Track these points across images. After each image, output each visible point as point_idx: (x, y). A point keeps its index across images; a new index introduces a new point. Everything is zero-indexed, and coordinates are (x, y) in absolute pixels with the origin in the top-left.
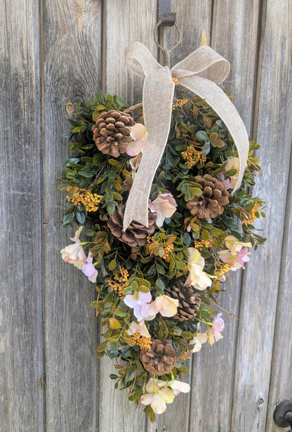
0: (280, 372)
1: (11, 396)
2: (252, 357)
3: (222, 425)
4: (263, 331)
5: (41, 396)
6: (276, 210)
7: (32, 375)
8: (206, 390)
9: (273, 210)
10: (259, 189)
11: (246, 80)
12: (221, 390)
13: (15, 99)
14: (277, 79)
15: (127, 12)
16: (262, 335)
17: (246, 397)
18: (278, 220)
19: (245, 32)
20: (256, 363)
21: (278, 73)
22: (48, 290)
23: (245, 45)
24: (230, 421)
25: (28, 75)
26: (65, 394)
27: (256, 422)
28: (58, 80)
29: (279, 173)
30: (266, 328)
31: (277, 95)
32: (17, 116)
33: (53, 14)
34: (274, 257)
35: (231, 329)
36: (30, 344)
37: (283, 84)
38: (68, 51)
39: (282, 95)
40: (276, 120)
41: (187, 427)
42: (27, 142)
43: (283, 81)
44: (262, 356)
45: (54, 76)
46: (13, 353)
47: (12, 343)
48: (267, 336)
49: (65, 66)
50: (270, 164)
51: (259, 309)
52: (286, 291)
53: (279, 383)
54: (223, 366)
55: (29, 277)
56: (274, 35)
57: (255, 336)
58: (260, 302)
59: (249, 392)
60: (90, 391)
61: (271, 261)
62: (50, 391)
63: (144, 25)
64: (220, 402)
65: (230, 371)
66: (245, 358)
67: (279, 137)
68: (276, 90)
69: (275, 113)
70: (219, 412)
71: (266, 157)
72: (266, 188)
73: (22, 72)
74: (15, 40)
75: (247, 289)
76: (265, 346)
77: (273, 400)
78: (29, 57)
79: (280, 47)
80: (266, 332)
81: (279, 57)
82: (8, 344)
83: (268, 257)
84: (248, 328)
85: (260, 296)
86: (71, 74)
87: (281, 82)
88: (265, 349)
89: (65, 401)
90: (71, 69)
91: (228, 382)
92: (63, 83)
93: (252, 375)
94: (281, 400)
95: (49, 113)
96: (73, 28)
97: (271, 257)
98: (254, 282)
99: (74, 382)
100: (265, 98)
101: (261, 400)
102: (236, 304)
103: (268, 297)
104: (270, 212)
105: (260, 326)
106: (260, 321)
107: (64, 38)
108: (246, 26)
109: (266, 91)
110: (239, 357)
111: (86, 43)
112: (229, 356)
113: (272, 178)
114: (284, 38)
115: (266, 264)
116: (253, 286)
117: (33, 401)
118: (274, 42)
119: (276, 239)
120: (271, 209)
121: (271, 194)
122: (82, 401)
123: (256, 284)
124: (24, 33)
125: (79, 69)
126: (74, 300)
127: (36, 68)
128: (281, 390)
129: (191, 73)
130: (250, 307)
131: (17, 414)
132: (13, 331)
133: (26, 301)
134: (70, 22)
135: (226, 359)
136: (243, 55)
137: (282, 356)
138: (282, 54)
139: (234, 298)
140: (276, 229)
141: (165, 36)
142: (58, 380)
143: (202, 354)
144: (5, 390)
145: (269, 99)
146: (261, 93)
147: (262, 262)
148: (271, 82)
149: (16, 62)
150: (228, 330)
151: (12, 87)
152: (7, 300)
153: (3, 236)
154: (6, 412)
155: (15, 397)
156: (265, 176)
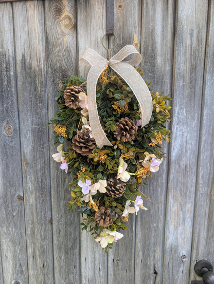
0: (198, 240)
1: (36, 226)
2: (176, 228)
3: (156, 266)
4: (184, 213)
5: (50, 228)
6: (190, 137)
7: (45, 217)
8: (145, 243)
10: (177, 124)
11: (165, 59)
12: (155, 244)
13: (35, 82)
14: (188, 56)
15: (89, 32)
16: (183, 215)
17: (173, 252)
18: (193, 144)
19: (163, 31)
20: (179, 231)
21: (188, 52)
22: (52, 175)
23: (164, 38)
24: (163, 265)
25: (40, 70)
26: (62, 230)
27: (181, 269)
28: (54, 71)
29: (192, 114)
30: (186, 211)
31: (188, 66)
32: (35, 90)
33: (51, 39)
34: (190, 167)
35: (160, 208)
36: (44, 201)
37: (192, 59)
38: (59, 56)
39: (192, 65)
40: (188, 81)
41: (133, 261)
42: (40, 102)
43: (192, 57)
44: (184, 229)
45: (52, 69)
46: (36, 205)
47: (36, 200)
48: (188, 216)
49: (58, 63)
50: (185, 109)
51: (180, 198)
52: (201, 189)
53: (198, 247)
54: (156, 230)
55: (43, 168)
56: (184, 29)
57: (178, 215)
58: (181, 194)
59: (175, 249)
60: (75, 231)
61: (188, 170)
62: (54, 226)
63: (99, 36)
64: (154, 251)
65: (161, 234)
66: (171, 228)
67: (191, 92)
68: (188, 63)
69: (187, 77)
70: (154, 258)
71: (181, 105)
72: (183, 124)
73: (37, 69)
74: (34, 54)
75: (171, 185)
76: (186, 222)
77: (194, 258)
78: (40, 61)
79: (189, 36)
80: (187, 213)
81: (188, 42)
82: (34, 200)
83: (186, 167)
84: (173, 209)
85: (181, 190)
86: (61, 67)
87: (191, 58)
88: (186, 224)
89: (62, 233)
90: (60, 64)
91: (160, 239)
92: (57, 72)
93: (177, 239)
94: (200, 259)
95: (50, 87)
96: (61, 44)
97: (188, 166)
98: (175, 181)
99: (66, 224)
100: (179, 69)
101: (184, 256)
102: (164, 194)
103: (187, 192)
104: (187, 138)
105: (182, 210)
106: (181, 206)
107: (58, 49)
108: (164, 27)
109: (179, 64)
110: (167, 226)
111: (68, 51)
112: (160, 224)
113: (186, 117)
114: (192, 30)
115: (184, 171)
116: (175, 184)
117: (46, 230)
118: (185, 34)
119: (192, 155)
120: (186, 137)
121: (187, 127)
122: (71, 234)
123: (177, 182)
124: (38, 50)
125: (65, 64)
126: (65, 181)
127: (44, 66)
128: (200, 253)
130: (174, 197)
131: (39, 235)
132: (36, 194)
133: (41, 180)
134: (60, 41)
135: (158, 226)
136: (162, 44)
137: (199, 231)
138: (191, 40)
139: (162, 190)
140: (192, 150)
141: (111, 41)
142: (58, 221)
143: (142, 220)
144: (33, 222)
145: (182, 69)
146: (177, 66)
147: (181, 170)
148: (183, 58)
149: (35, 64)
150: (159, 209)
151: (33, 76)
152: (33, 178)
153: (30, 147)
154: (34, 233)
155: (37, 226)
156: (182, 117)
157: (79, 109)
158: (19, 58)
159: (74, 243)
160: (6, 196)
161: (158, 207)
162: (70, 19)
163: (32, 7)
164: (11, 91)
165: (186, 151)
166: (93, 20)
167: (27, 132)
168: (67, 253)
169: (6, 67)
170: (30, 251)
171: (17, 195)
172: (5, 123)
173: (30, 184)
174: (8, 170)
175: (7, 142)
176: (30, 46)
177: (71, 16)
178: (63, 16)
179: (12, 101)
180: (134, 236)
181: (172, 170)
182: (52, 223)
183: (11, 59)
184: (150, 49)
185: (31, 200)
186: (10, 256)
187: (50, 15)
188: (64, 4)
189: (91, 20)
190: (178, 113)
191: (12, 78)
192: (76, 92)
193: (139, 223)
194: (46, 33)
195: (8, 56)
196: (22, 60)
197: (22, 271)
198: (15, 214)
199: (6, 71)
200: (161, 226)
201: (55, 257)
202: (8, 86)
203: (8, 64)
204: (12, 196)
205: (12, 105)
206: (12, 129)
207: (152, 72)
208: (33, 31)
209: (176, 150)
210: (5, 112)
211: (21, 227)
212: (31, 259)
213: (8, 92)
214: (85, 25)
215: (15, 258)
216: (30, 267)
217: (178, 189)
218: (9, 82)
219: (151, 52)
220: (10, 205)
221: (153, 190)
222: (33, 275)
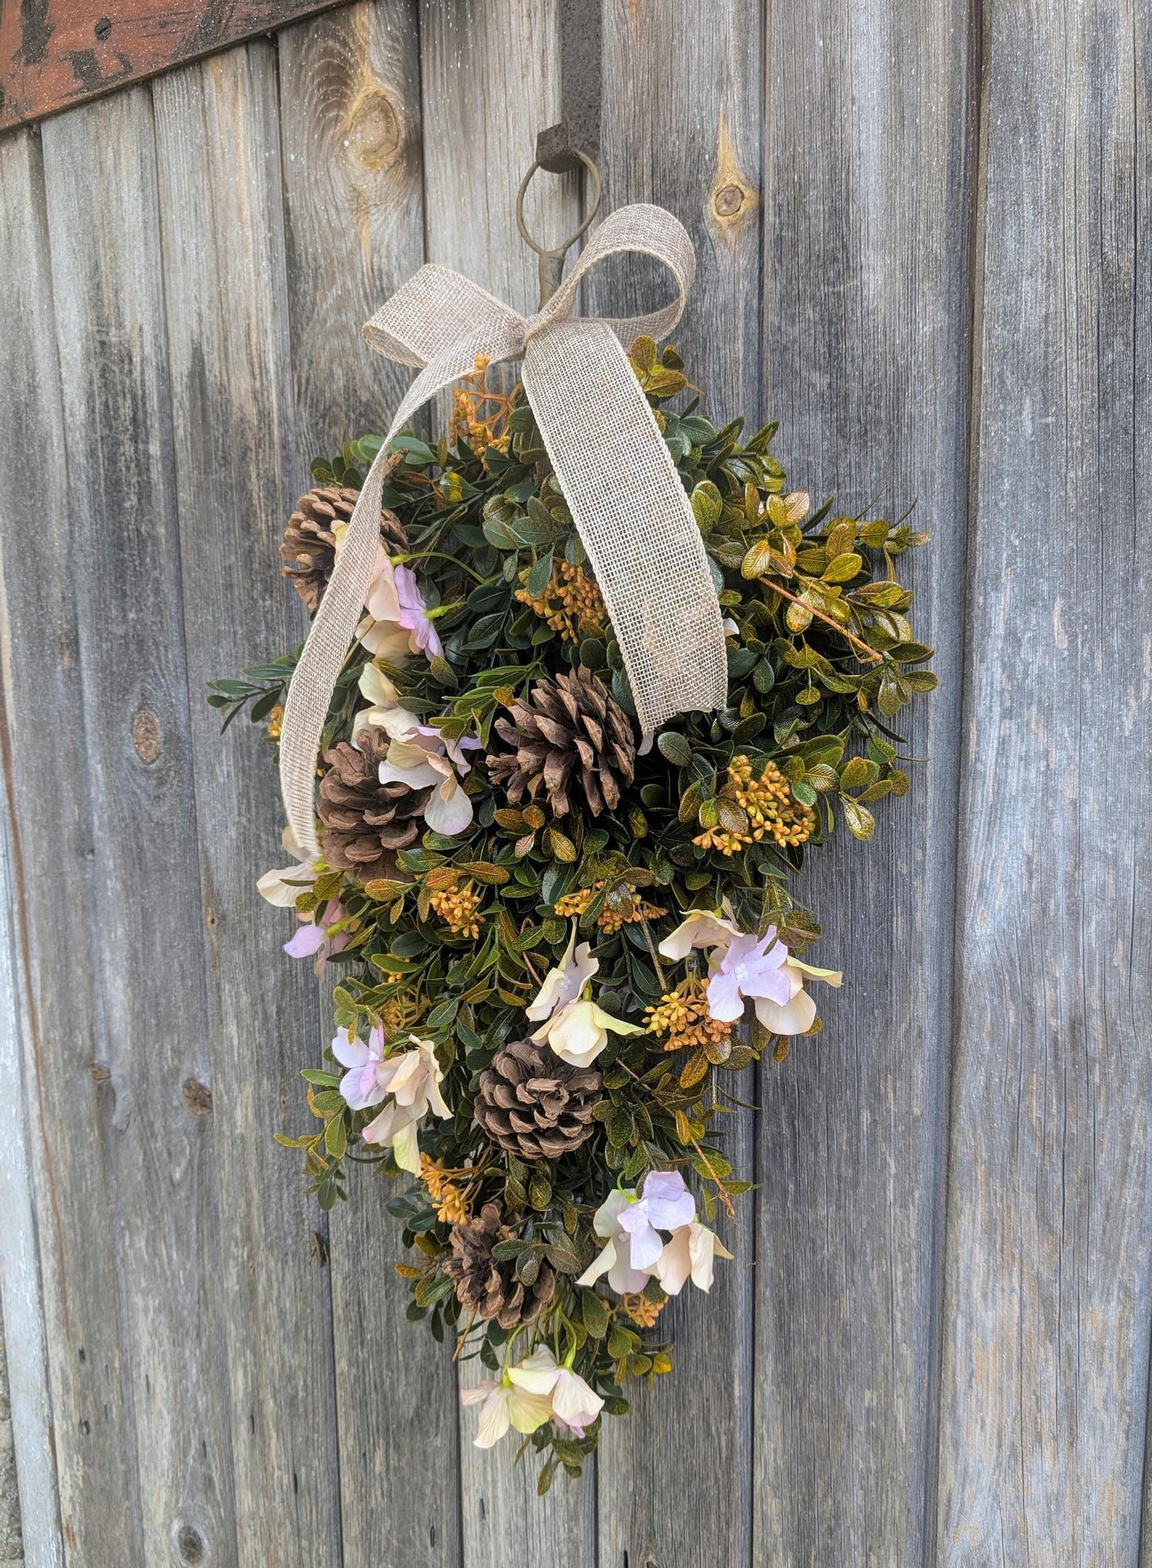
1: (261, 1257)
4: (1068, 1360)
5: (320, 1286)
6: (1107, 811)
7: (298, 1216)
9: (1089, 811)
10: (1007, 714)
11: (909, 268)
12: (873, 1532)
13: (243, 483)
14: (1075, 216)
16: (1061, 1373)
18: (1128, 860)
19: (896, 70)
20: (1037, 1489)
21: (1079, 188)
23: (902, 116)
25: (264, 415)
26: (371, 1305)
28: (324, 414)
29: (1116, 641)
30: (1088, 1353)
31: (1080, 288)
32: (247, 527)
33: (310, 245)
34: (1109, 1028)
35: (899, 1292)
36: (291, 1130)
37: (1109, 231)
38: (343, 329)
39: (1108, 280)
40: (1077, 400)
42: (268, 590)
43: (1110, 217)
45: (314, 405)
46: (260, 1143)
47: (259, 1120)
48: (1096, 1389)
49: (339, 372)
50: (1059, 604)
51: (1038, 1250)
54: (874, 1437)
56: (1045, 28)
57: (1024, 1365)
58: (1043, 1217)
61: (1096, 1046)
62: (338, 1278)
65: (906, 1471)
66: (975, 1444)
67: (1103, 475)
68: (1075, 270)
69: (1076, 367)
71: (1031, 572)
72: (1047, 712)
74: (236, 335)
75: (969, 1141)
76: (1084, 1433)
78: (264, 370)
79: (1078, 73)
80: (1088, 1367)
81: (1076, 110)
82: (251, 1118)
83: (1076, 1025)
84: (988, 1318)
85: (1041, 1191)
86: (350, 392)
87: (1097, 227)
88: (1088, 1444)
89: (372, 1324)
90: (350, 376)
92: (335, 422)
93: (1021, 1534)
96: (349, 262)
97: (1096, 1022)
98: (1001, 1123)
99: (389, 1277)
100: (1010, 317)
103: (1086, 1206)
104: (1077, 819)
105: (1052, 1331)
106: (1046, 1303)
107: (332, 297)
109: (1013, 285)
112: (900, 1403)
113: (1077, 668)
114: (1101, 21)
115: (1066, 1056)
116: (1003, 1139)
117: (302, 1292)
118: (1049, 58)
119: (1121, 947)
120: (1076, 805)
121: (1077, 736)
123: (1014, 1129)
124: (253, 310)
125: (368, 372)
127: (281, 393)
130: (991, 1226)
131: (273, 1311)
132: (258, 1084)
133: (280, 1010)
134: (345, 246)
135: (886, 1412)
138: (1097, 93)
139: (910, 1169)
140: (1118, 903)
142: (355, 1255)
143: (784, 1352)
144: (248, 1238)
145: (1031, 318)
146: (990, 299)
147: (1043, 1042)
148: (1039, 238)
149: (241, 387)
150: (889, 1295)
151: (234, 455)
152: (245, 1000)
153: (233, 833)
154: (253, 1292)
155: (268, 1262)
156: (1034, 659)
158: (181, 366)
159: (425, 1398)
160: (144, 1077)
161: (887, 1281)
162: (386, 110)
163: (227, 85)
164: (155, 540)
165: (1076, 914)
166: (497, 94)
167: (218, 753)
168: (398, 1448)
169: (134, 420)
170: (239, 1383)
171: (183, 1077)
172: (134, 703)
173: (232, 1029)
174: (148, 946)
175: (145, 802)
176: (221, 296)
177: (393, 94)
178: (356, 103)
179: (157, 591)
180: (740, 1438)
181: (977, 1040)
182: (324, 1257)
183: (151, 375)
184: (816, 205)
185: (239, 1115)
186: (161, 1384)
187: (300, 109)
188: (360, 34)
189: (485, 93)
190: (1012, 636)
191: (156, 473)
192: (324, 521)
193: (768, 1365)
195: (136, 359)
196: (192, 375)
197: (209, 1481)
198: (177, 1176)
199: (135, 439)
200: (904, 1411)
201: (343, 1453)
202: (140, 511)
203: (139, 402)
204: (164, 1080)
205: (158, 610)
206: (160, 735)
207: (833, 360)
208: (233, 215)
209: (1000, 899)
210: (133, 647)
211: (200, 1249)
212: (243, 1428)
213: (142, 542)
214: (457, 133)
215: (180, 1402)
216: (241, 1469)
217: (1024, 1177)
218: (145, 493)
219: (820, 225)
220: (158, 1125)
221: (855, 1161)
222: (252, 1515)
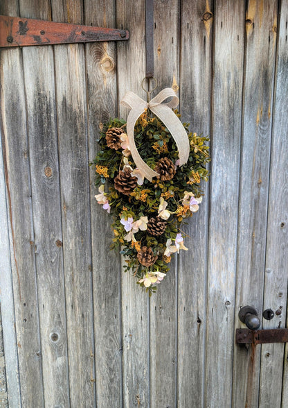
0: (242, 285)
1: (75, 273)
2: (219, 272)
3: (200, 313)
4: (226, 256)
5: (90, 275)
6: (231, 179)
7: (85, 263)
8: (188, 289)
9: (228, 179)
10: (217, 165)
11: (203, 101)
12: (198, 290)
13: (75, 124)
14: (226, 98)
15: (129, 74)
16: (225, 259)
17: (216, 299)
18: (233, 185)
19: (201, 74)
20: (222, 276)
21: (226, 94)
22: (92, 219)
23: (202, 80)
24: (206, 313)
25: (81, 111)
26: (102, 276)
27: (225, 316)
28: (95, 113)
29: (231, 155)
30: (229, 254)
31: (226, 108)
32: (76, 132)
33: (91, 81)
34: (231, 208)
35: (202, 251)
36: (84, 246)
37: (230, 101)
38: (100, 98)
39: (230, 106)
40: (226, 123)
41: (176, 309)
42: (81, 144)
43: (230, 99)
44: (227, 273)
45: (93, 111)
46: (76, 250)
47: (75, 245)
48: (230, 259)
49: (98, 105)
50: (224, 150)
51: (222, 241)
52: (242, 231)
53: (241, 294)
54: (198, 275)
55: (83, 212)
56: (222, 72)
57: (220, 259)
58: (223, 237)
59: (218, 295)
60: (116, 277)
61: (229, 211)
62: (94, 273)
63: (139, 79)
64: (198, 297)
65: (204, 279)
66: (213, 272)
67: (230, 133)
68: (226, 105)
69: (226, 118)
70: (198, 304)
71: (220, 146)
72: (222, 165)
73: (78, 111)
74: (74, 96)
75: (212, 227)
76: (228, 266)
77: (238, 305)
78: (81, 103)
79: (226, 79)
80: (229, 257)
81: (226, 83)
82: (73, 245)
83: (227, 208)
84: (215, 253)
85: (222, 233)
86: (101, 109)
87: (228, 100)
88: (229, 268)
89: (102, 280)
90: (101, 106)
91: (203, 285)
92: (97, 114)
93: (220, 284)
94: (244, 305)
95: (91, 129)
96: (101, 86)
97: (229, 208)
98: (217, 224)
99: (107, 270)
100: (217, 110)
101: (228, 303)
102: (205, 236)
103: (228, 234)
105: (224, 252)
106: (223, 249)
107: (97, 92)
108: (202, 70)
109: (218, 106)
110: (209, 271)
111: (109, 93)
113: (226, 159)
114: (229, 73)
115: (225, 213)
116: (217, 226)
117: (86, 277)
118: (222, 76)
119: (232, 197)
120: (226, 178)
121: (226, 168)
122: (111, 281)
124: (78, 92)
125: (105, 106)
126: (106, 225)
127: (84, 108)
128: (244, 299)
129: (157, 104)
130: (215, 239)
131: (78, 283)
132: (76, 239)
133: (82, 223)
134: (100, 84)
135: (200, 271)
136: (200, 86)
137: (243, 275)
138: (228, 82)
139: (203, 233)
140: (232, 191)
141: (151, 83)
142: (99, 268)
143: (184, 265)
144: (72, 269)
145: (220, 111)
146: (215, 108)
147: (222, 211)
148: (221, 100)
149: (75, 106)
150: (200, 252)
151: (73, 118)
152: (73, 222)
153: (71, 190)
154: (73, 280)
155: (77, 274)
156: (221, 158)
157: (121, 150)
158: (60, 100)
159: (115, 291)
160: (45, 241)
161: (200, 250)
162: (110, 61)
163: (74, 50)
164: (52, 133)
165: (226, 193)
166: (133, 63)
167: (67, 175)
168: (108, 302)
169: (47, 109)
170: (69, 300)
171: (56, 240)
172: (45, 165)
173: (69, 229)
174: (47, 215)
175: (47, 185)
176: (71, 88)
177: (112, 59)
178: (104, 59)
179: (52, 143)
180: (176, 281)
181: (213, 212)
182: (92, 270)
183: (52, 101)
184: (189, 90)
185: (71, 246)
186: (47, 305)
187: (90, 58)
188: (105, 47)
189: (131, 63)
190: (218, 154)
191: (53, 120)
192: (118, 134)
193: (181, 268)
194: (87, 75)
195: (48, 97)
196: (63, 102)
197: (60, 322)
198: (53, 260)
199: (47, 113)
200: (203, 270)
201: (95, 306)
202: (48, 127)
203: (48, 106)
204: (50, 241)
205: (52, 147)
206: (52, 171)
207: (192, 113)
208: (74, 74)
209: (216, 191)
210: (45, 154)
211: (59, 274)
212: (69, 309)
213: (48, 134)
214: (125, 68)
215: (53, 307)
216: (69, 317)
217: (220, 231)
218: (49, 124)
219: (190, 94)
220: (48, 251)
221: (195, 233)
222: (72, 326)
